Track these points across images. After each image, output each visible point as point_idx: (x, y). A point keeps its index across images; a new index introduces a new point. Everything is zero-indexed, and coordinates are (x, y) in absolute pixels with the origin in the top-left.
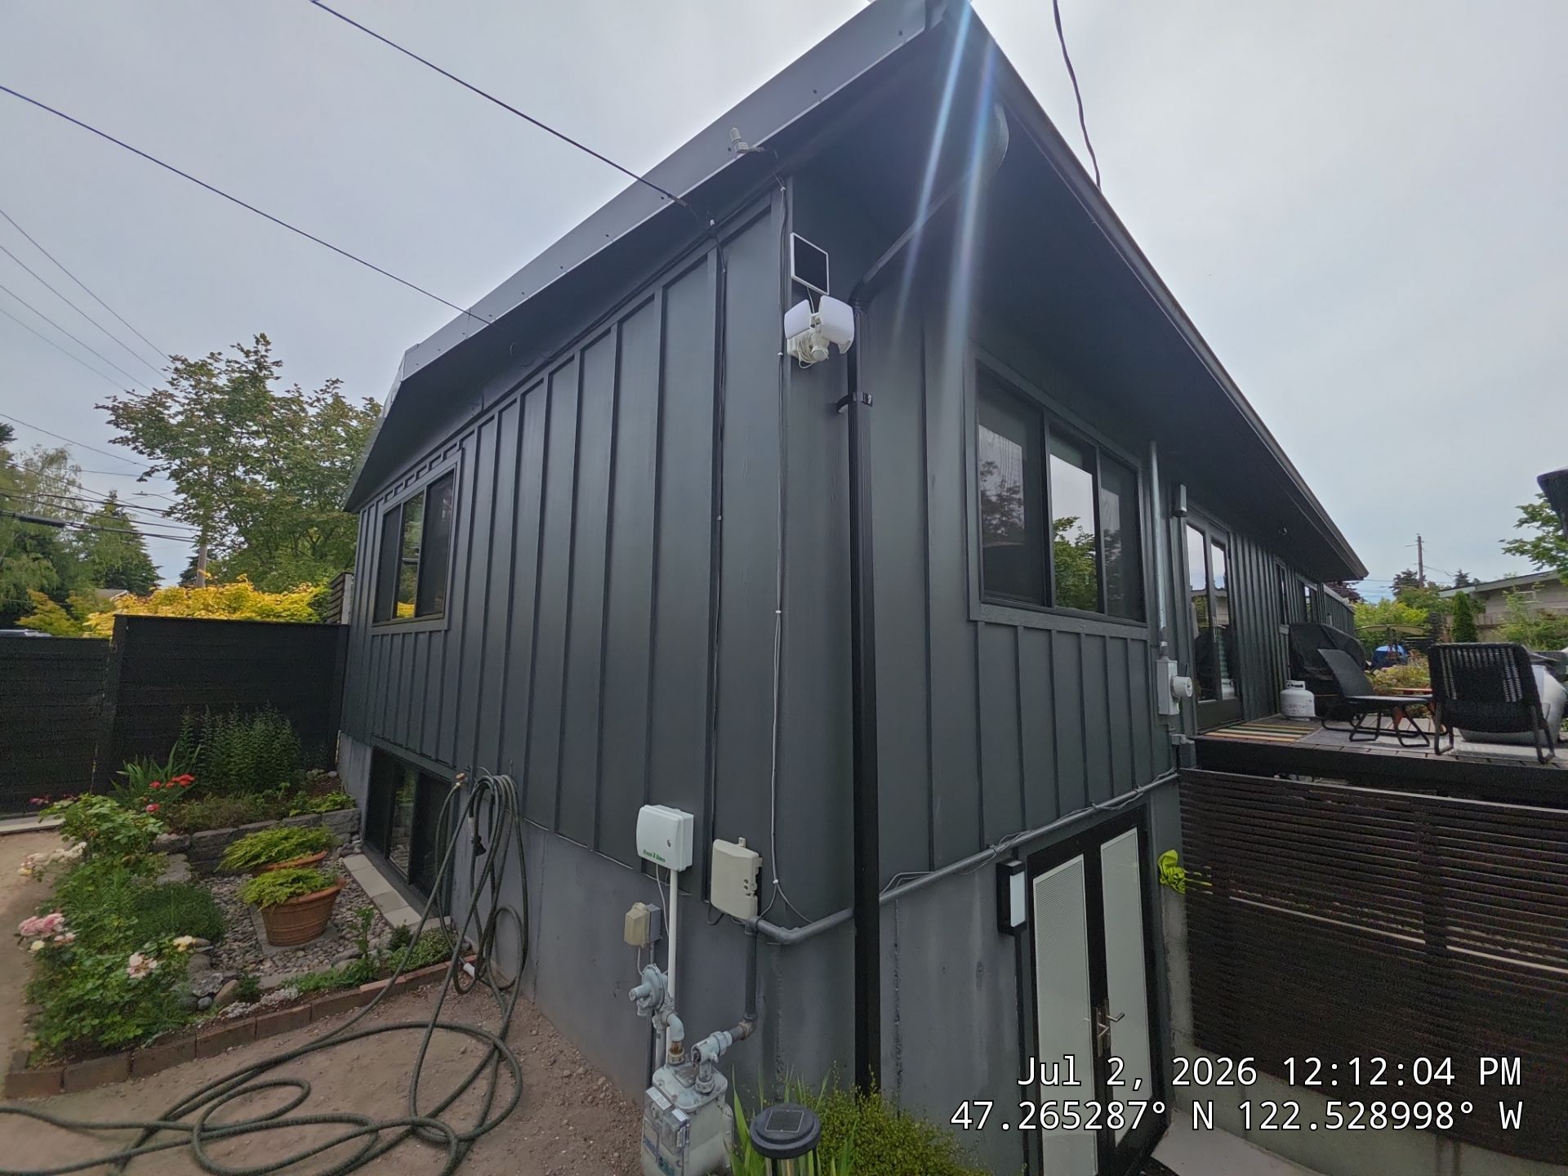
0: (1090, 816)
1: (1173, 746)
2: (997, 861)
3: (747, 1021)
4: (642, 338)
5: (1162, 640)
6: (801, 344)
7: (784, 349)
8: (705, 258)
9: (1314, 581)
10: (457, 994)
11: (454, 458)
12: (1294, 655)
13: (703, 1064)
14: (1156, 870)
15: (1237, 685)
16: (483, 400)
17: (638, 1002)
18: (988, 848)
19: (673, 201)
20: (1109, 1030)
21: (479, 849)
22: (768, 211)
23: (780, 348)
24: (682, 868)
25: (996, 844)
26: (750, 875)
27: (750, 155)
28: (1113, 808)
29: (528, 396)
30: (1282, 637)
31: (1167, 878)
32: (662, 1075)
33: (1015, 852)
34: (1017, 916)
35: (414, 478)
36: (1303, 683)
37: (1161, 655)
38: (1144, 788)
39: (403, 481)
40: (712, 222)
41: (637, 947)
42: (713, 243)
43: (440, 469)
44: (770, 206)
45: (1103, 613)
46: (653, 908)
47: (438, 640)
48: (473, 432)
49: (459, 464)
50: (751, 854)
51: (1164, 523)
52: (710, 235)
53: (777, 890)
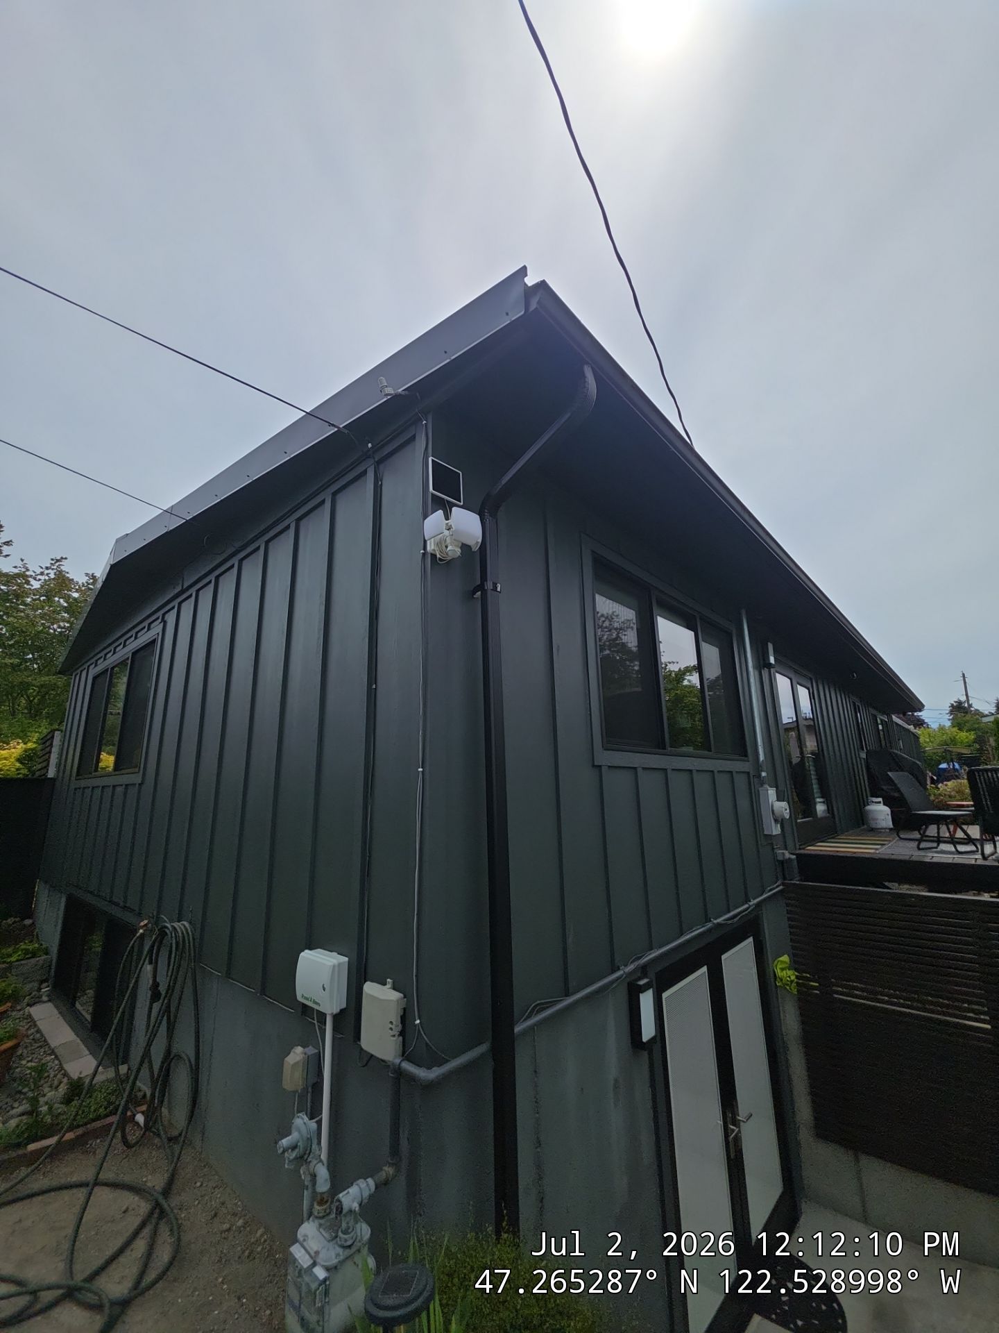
0: (710, 930)
1: (778, 860)
2: (628, 980)
3: (391, 1165)
4: (314, 534)
5: (762, 771)
6: (438, 544)
7: (425, 548)
8: (365, 472)
9: (884, 713)
10: (125, 1148)
11: (157, 629)
12: (871, 777)
13: (345, 1216)
14: (772, 975)
15: (828, 802)
16: (183, 581)
17: (286, 1154)
18: (619, 969)
19: (336, 429)
20: (739, 1131)
21: (155, 996)
22: (413, 438)
23: (422, 547)
24: (336, 1010)
25: (626, 966)
26: (394, 1016)
27: (396, 397)
28: (730, 922)
29: (221, 579)
30: (863, 760)
31: (782, 980)
32: (308, 1229)
33: (644, 970)
34: (648, 1031)
35: (122, 646)
36: (880, 799)
37: (762, 785)
38: (756, 901)
39: (112, 648)
40: (370, 445)
41: (295, 1092)
42: (371, 461)
43: (144, 639)
44: (415, 435)
45: (711, 751)
46: (311, 1050)
47: (133, 792)
48: (173, 608)
49: (160, 634)
50: (395, 996)
51: (757, 673)
52: (367, 456)
53: (419, 1030)
